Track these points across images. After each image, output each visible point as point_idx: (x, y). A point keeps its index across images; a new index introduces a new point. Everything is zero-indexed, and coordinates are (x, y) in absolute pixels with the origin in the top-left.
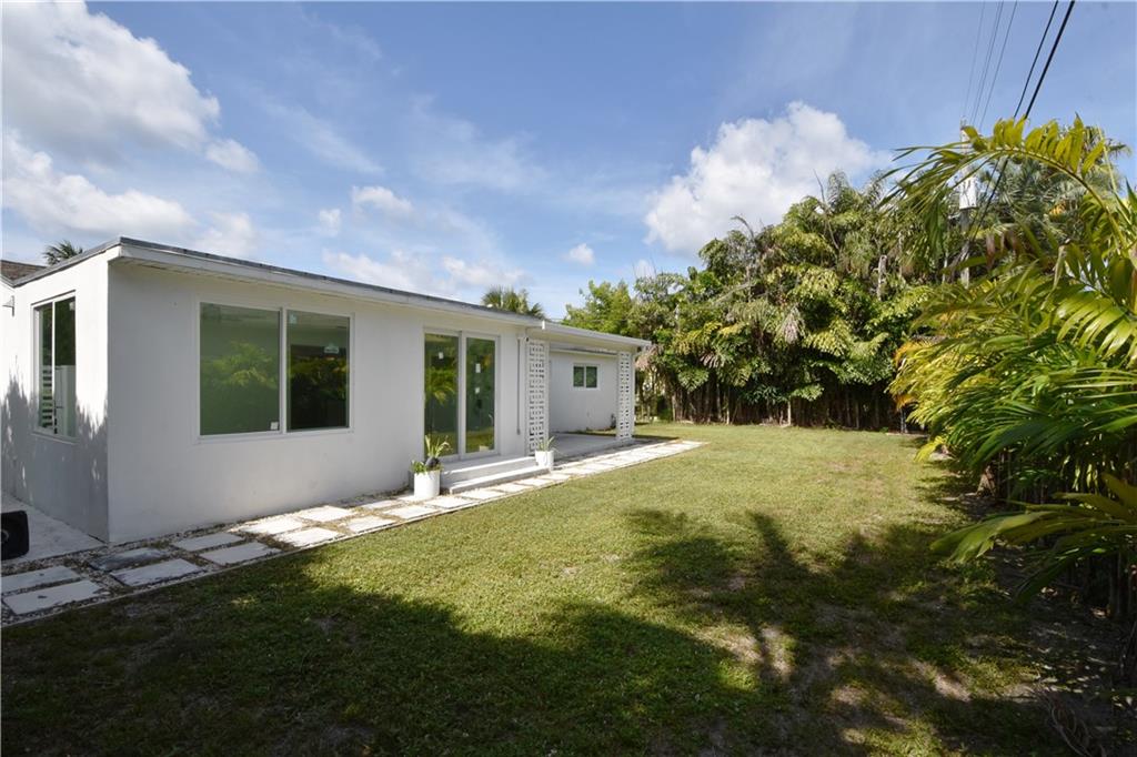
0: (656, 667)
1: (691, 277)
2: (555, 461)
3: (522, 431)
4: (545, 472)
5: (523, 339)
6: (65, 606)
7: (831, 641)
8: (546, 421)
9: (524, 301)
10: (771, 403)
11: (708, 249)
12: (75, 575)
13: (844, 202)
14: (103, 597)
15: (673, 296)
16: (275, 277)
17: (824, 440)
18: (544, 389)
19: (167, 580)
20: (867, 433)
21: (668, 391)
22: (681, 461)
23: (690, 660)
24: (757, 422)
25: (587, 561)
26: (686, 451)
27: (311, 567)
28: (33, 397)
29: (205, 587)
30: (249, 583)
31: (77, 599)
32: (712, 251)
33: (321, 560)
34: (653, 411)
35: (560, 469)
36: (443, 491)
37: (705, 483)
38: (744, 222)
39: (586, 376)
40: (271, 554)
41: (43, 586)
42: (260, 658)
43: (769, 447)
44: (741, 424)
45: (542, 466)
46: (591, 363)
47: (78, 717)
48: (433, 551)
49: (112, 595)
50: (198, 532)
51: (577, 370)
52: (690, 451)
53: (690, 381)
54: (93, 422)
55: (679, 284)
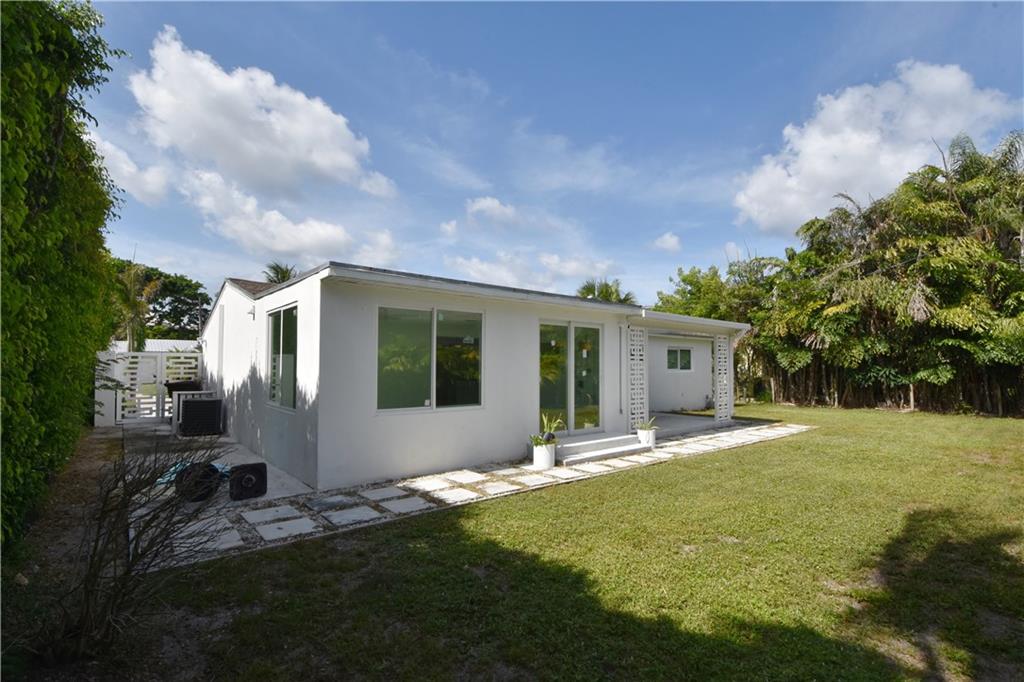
0: (798, 658)
1: (789, 259)
2: (657, 439)
3: (624, 412)
4: (648, 450)
5: (624, 327)
6: (295, 537)
7: (1004, 655)
8: (646, 401)
9: (617, 291)
10: (889, 386)
11: (808, 229)
12: (297, 513)
13: (971, 167)
14: (319, 532)
15: (769, 278)
16: (430, 284)
17: (958, 427)
18: (644, 372)
19: (360, 522)
20: (1014, 420)
21: (766, 372)
22: (789, 444)
23: (836, 656)
24: (871, 406)
25: (706, 541)
26: (793, 435)
27: (463, 521)
28: (267, 379)
29: (387, 531)
30: (418, 530)
31: (303, 532)
32: (812, 231)
33: (469, 517)
34: (750, 393)
35: (661, 447)
36: (558, 463)
37: (820, 470)
38: (849, 198)
39: (680, 359)
40: (430, 508)
41: (279, 520)
42: (436, 595)
43: (892, 434)
44: (852, 408)
45: (644, 444)
46: (685, 346)
47: (315, 625)
48: (557, 517)
49: (324, 531)
50: (376, 485)
51: (671, 352)
52: (797, 434)
53: (791, 362)
54: (308, 397)
55: (776, 266)
